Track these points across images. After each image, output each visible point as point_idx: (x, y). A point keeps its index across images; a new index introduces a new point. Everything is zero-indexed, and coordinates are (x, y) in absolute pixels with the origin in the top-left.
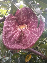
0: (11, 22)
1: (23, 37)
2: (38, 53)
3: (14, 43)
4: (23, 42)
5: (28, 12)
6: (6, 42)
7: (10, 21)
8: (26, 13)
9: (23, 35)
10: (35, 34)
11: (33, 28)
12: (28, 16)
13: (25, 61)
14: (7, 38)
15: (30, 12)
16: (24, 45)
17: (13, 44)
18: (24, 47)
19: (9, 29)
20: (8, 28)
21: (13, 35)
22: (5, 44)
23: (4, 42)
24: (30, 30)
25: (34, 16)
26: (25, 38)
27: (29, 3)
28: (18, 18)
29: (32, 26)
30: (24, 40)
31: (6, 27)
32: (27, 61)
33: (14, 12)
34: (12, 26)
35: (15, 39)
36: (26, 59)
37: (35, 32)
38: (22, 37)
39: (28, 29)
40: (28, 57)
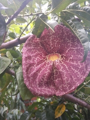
0: (34, 49)
1: (56, 74)
2: (81, 103)
3: (40, 85)
4: (56, 84)
5: (63, 33)
6: (30, 83)
7: (32, 47)
8: (58, 34)
9: (56, 71)
10: (76, 71)
11: (73, 60)
12: (62, 38)
13: (54, 116)
14: (30, 76)
15: (67, 33)
16: (57, 89)
17: (39, 87)
18: (58, 92)
19: (31, 62)
20: (30, 60)
21: (38, 71)
22: (30, 88)
23: (27, 84)
24: (67, 64)
25: (73, 39)
26: (59, 78)
27: (68, 21)
28: (45, 41)
29: (71, 56)
30: (58, 80)
31: (26, 57)
32: (59, 115)
33: (39, 31)
34: (36, 56)
35: (42, 79)
36: (56, 113)
37: (76, 68)
38: (54, 74)
39: (65, 62)
40: (60, 109)
